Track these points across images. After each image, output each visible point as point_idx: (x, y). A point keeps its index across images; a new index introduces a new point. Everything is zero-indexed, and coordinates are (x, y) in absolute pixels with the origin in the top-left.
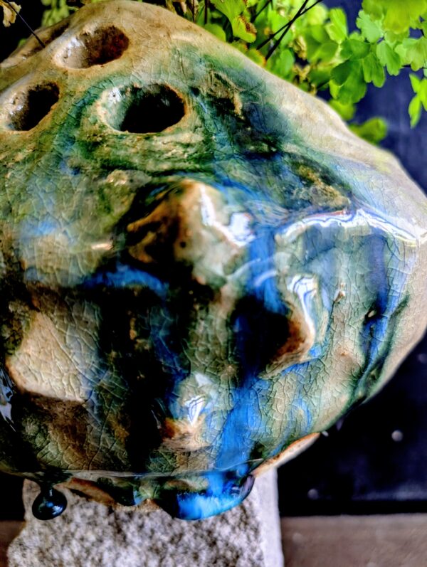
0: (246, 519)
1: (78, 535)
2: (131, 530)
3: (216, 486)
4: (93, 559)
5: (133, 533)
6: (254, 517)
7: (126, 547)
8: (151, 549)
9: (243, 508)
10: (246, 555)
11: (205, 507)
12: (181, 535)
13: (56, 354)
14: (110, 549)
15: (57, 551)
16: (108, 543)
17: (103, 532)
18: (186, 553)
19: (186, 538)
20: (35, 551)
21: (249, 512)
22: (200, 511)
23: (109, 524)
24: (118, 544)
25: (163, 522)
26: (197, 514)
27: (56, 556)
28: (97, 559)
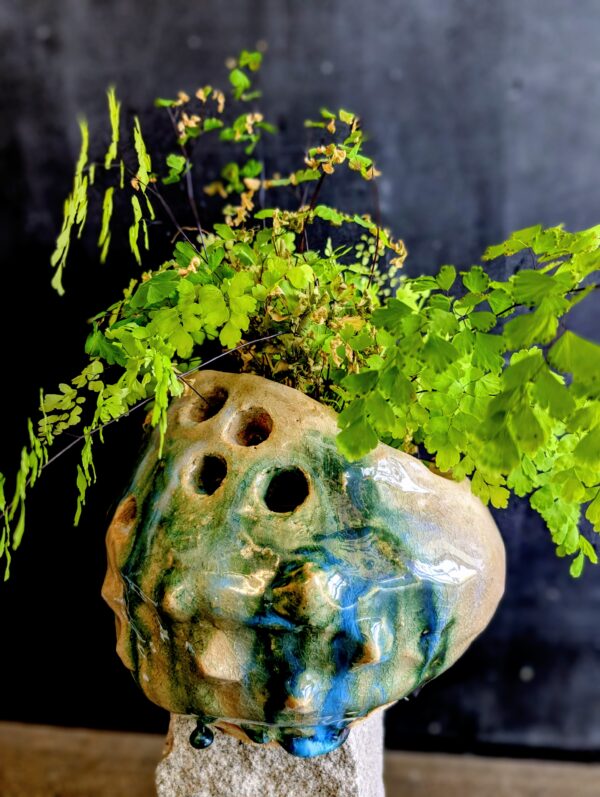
0: (344, 759)
1: (213, 760)
2: (255, 759)
3: (321, 735)
4: (224, 780)
5: (256, 762)
6: (351, 757)
7: (250, 773)
8: (270, 776)
9: (343, 749)
10: (344, 787)
11: (313, 748)
12: (295, 766)
13: (227, 654)
14: (238, 773)
15: (196, 771)
16: (237, 768)
17: (233, 759)
18: (297, 781)
19: (297, 769)
20: (179, 770)
21: (347, 753)
22: (309, 751)
23: (239, 753)
24: (244, 769)
25: (280, 756)
26: (306, 753)
27: (195, 775)
28: (227, 780)
